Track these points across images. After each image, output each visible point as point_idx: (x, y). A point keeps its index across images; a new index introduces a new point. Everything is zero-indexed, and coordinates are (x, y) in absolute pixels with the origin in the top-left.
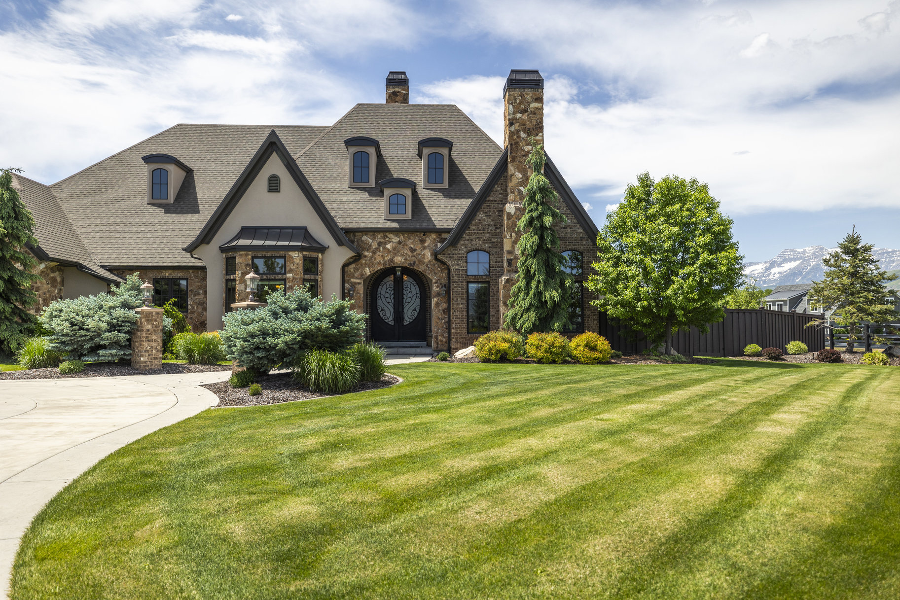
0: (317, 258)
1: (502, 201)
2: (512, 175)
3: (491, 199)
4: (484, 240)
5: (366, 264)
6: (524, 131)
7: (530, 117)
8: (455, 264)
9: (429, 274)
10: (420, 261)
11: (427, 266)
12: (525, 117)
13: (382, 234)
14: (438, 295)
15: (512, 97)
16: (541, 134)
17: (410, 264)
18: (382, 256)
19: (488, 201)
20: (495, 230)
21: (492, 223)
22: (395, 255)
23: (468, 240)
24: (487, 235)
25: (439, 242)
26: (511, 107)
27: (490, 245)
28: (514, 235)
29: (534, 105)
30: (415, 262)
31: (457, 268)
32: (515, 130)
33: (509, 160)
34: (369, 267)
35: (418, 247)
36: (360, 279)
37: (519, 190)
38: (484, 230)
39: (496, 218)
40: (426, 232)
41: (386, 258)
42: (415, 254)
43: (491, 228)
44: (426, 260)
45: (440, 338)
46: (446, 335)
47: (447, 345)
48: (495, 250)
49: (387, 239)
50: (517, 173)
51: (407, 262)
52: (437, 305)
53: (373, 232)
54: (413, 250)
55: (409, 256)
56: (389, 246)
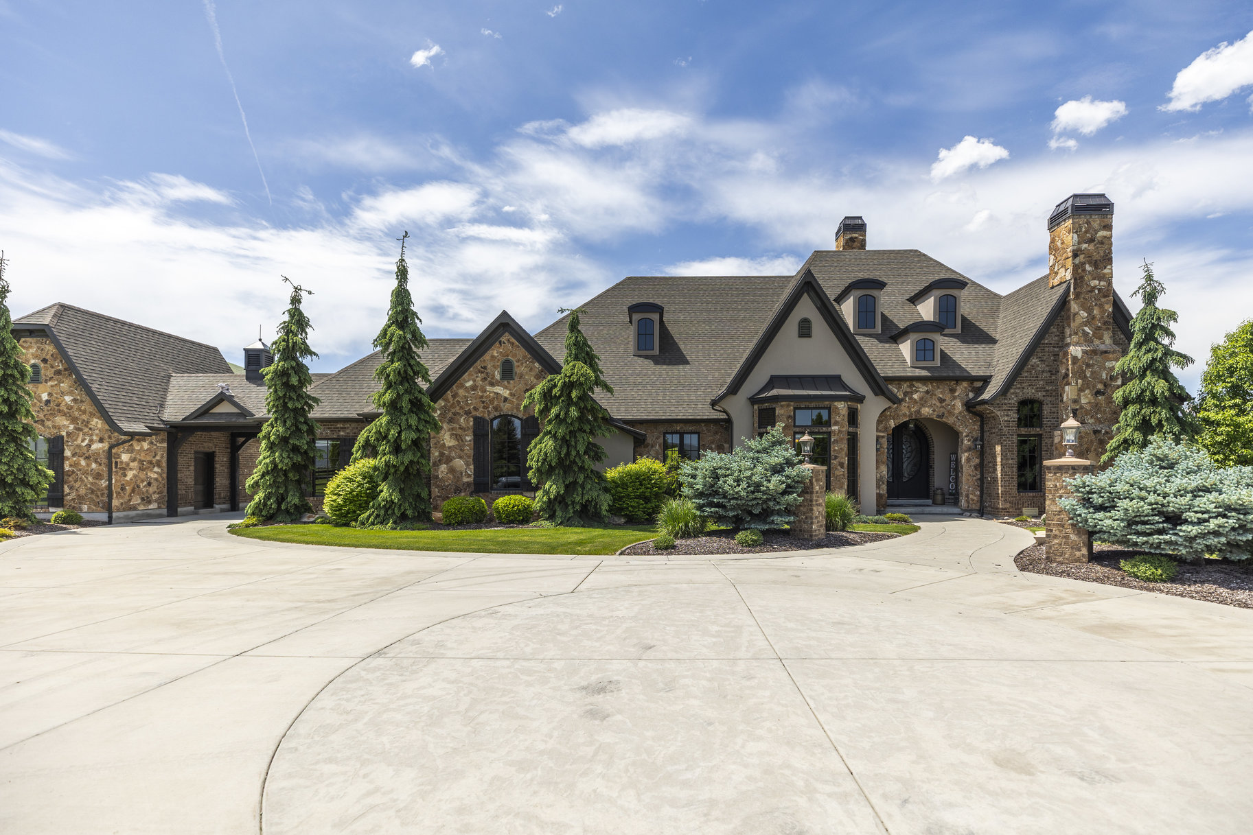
0: (857, 409)
1: (1058, 344)
2: (1075, 314)
3: (1046, 341)
4: (1038, 388)
5: (890, 415)
6: (1090, 263)
7: (1097, 248)
8: (1004, 415)
9: (959, 426)
10: (949, 412)
11: (957, 417)
12: (1091, 247)
13: (908, 383)
14: (969, 449)
15: (1077, 225)
16: (1109, 267)
17: (938, 416)
18: (908, 407)
19: (1043, 344)
20: (1050, 377)
21: (1047, 369)
22: (923, 405)
23: (1019, 388)
24: (1041, 383)
25: (971, 391)
26: (1075, 236)
27: (1044, 394)
28: (1080, 381)
29: (1101, 234)
30: (943, 413)
31: (1006, 419)
32: (1080, 262)
33: (1072, 297)
34: (894, 419)
35: (948, 397)
36: (883, 432)
37: (1084, 331)
38: (1037, 377)
39: (1051, 363)
40: (958, 380)
41: (912, 410)
42: (944, 404)
43: (1045, 374)
44: (956, 412)
45: (971, 496)
46: (978, 493)
47: (979, 504)
48: (1049, 399)
49: (914, 388)
50: (1082, 312)
51: (936, 413)
52: (968, 460)
53: (899, 380)
54: (942, 401)
55: (937, 406)
56: (915, 396)
